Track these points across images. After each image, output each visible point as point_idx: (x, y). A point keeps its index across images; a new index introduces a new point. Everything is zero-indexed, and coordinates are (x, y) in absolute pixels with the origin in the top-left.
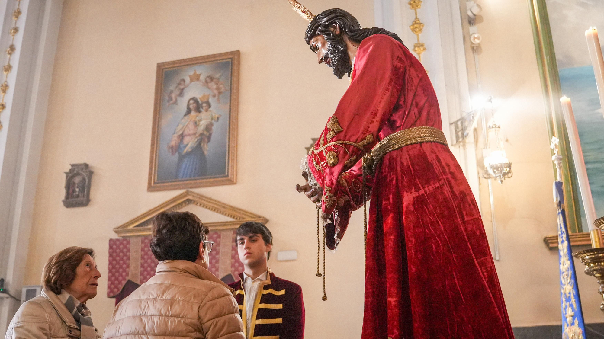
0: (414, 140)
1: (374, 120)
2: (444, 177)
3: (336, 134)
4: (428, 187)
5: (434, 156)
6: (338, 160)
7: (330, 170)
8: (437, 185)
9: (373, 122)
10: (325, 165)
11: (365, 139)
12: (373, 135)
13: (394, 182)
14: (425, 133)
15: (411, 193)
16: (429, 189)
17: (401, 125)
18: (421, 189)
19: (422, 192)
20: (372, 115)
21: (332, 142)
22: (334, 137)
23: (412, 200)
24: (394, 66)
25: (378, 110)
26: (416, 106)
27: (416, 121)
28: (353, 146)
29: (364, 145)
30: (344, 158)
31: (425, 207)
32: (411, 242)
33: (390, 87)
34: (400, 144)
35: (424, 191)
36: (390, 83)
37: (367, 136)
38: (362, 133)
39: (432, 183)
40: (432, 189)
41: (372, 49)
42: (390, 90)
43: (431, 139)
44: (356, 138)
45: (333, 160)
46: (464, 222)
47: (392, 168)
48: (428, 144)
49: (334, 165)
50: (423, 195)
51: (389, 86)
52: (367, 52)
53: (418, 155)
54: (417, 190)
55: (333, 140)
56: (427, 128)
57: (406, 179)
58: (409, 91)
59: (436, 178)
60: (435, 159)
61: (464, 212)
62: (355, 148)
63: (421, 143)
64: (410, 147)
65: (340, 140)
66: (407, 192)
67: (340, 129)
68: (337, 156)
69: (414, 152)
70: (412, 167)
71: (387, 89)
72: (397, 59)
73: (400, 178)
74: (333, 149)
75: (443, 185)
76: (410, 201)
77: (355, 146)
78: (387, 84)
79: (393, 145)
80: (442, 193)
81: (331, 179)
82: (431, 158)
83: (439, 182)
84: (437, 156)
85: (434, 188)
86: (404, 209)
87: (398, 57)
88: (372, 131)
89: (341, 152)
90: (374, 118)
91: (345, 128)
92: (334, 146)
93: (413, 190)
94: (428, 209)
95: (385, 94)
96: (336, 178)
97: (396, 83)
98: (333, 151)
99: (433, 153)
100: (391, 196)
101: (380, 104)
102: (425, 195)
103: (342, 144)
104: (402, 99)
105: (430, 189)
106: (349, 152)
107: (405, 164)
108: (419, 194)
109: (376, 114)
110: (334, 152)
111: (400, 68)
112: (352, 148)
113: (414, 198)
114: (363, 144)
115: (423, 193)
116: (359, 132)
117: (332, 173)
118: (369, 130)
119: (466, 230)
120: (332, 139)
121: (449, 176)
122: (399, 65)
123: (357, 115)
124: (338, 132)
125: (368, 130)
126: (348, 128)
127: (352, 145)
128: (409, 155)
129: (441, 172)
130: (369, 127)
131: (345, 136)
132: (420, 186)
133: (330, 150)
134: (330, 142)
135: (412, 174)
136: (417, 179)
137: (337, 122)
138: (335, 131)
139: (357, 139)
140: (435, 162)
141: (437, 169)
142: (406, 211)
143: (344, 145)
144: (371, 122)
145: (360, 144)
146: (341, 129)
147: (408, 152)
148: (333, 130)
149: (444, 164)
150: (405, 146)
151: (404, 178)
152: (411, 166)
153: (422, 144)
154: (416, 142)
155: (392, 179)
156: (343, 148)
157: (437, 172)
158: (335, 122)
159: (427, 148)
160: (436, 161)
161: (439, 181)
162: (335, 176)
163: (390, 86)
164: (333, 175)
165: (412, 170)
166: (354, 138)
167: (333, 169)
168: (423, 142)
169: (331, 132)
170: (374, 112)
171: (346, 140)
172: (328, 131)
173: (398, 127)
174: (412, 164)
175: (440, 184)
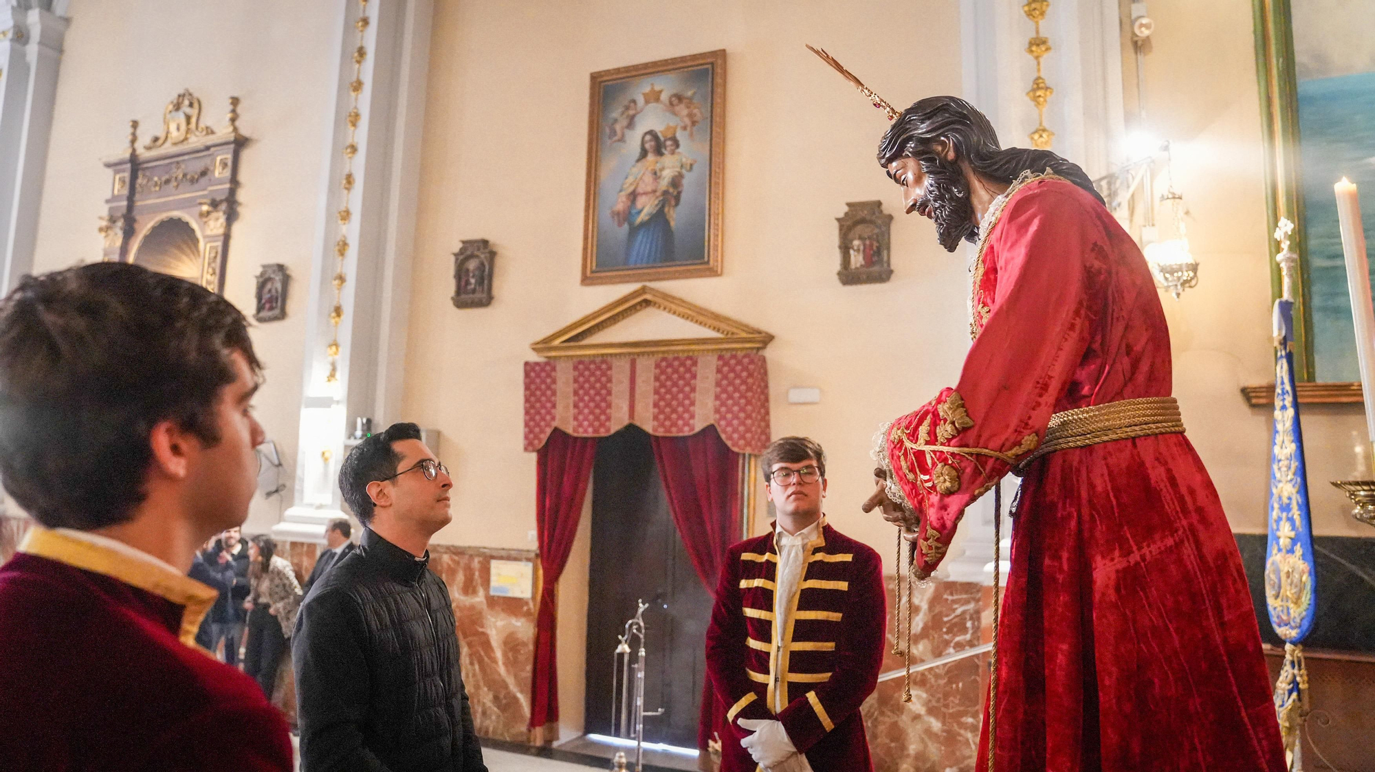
0: (1118, 431)
1: (1042, 400)
2: (1185, 522)
3: (959, 432)
4: (1148, 546)
5: (1161, 471)
6: (960, 484)
7: (941, 499)
8: (1170, 542)
9: (1039, 404)
10: (930, 484)
11: (1020, 444)
12: (1037, 435)
13: (1073, 524)
14: (1144, 416)
15: (1112, 560)
16: (1150, 552)
17: (1092, 395)
18: (1133, 552)
19: (1135, 557)
20: (1036, 388)
21: (949, 446)
22: (954, 437)
23: (1113, 576)
24: (1085, 266)
25: (1050, 377)
26: (1128, 354)
27: (1125, 385)
28: (993, 459)
29: (1017, 456)
30: (973, 483)
31: (1141, 593)
32: (1110, 674)
33: (1078, 321)
34: (1089, 439)
35: (1141, 556)
36: (1077, 313)
37: (1026, 438)
38: (1016, 431)
39: (1157, 536)
40: (1158, 551)
41: (1039, 227)
42: (1078, 328)
43: (1157, 428)
44: (1001, 442)
45: (948, 484)
46: (1222, 625)
47: (1069, 492)
48: (1150, 441)
49: (949, 493)
50: (1137, 563)
51: (1074, 319)
52: (1027, 231)
53: (1128, 467)
54: (1127, 553)
55: (953, 442)
56: (1148, 403)
57: (1101, 526)
58: (1115, 320)
59: (1168, 526)
60: (1165, 479)
61: (1224, 601)
62: (998, 462)
63: (1134, 438)
64: (1110, 447)
65: (967, 446)
66: (1103, 557)
67: (967, 423)
68: (958, 477)
69: (1122, 459)
70: (1116, 497)
71: (1072, 327)
72: (1093, 250)
73: (1086, 518)
74: (950, 462)
75: (1182, 541)
76: (1109, 578)
77: (997, 459)
78: (1071, 314)
79: (1072, 436)
80: (1180, 561)
81: (942, 518)
82: (1157, 474)
83: (1172, 536)
84: (1169, 471)
85: (1163, 548)
86: (1097, 597)
87: (1095, 244)
88: (1037, 427)
89: (968, 470)
90: (1041, 396)
91: (979, 422)
92: (953, 454)
93: (1117, 553)
94: (1147, 598)
95: (1066, 340)
96: (953, 519)
97: (1089, 308)
98: (951, 465)
99: (1160, 462)
100: (1065, 555)
101: (1054, 363)
102: (1142, 564)
103: (971, 454)
104: (1098, 338)
105: (1151, 550)
106: (984, 470)
107: (1099, 489)
108: (1128, 561)
109: (1045, 387)
110: (952, 467)
111: (1099, 272)
112: (990, 463)
113: (1117, 571)
114: (1014, 455)
115: (1138, 558)
116: (1007, 426)
117: (944, 507)
118: (1030, 422)
119: (1225, 640)
120: (949, 440)
121: (1195, 518)
122: (1097, 264)
123: (1006, 388)
124: (963, 428)
125: (1027, 424)
126: (986, 419)
127: (991, 457)
128: (1107, 465)
129: (1177, 512)
130: (1030, 418)
131: (979, 436)
132: (1131, 542)
133: (945, 461)
134: (942, 444)
135: (1114, 514)
136: (1126, 528)
137: (963, 406)
138: (957, 425)
139: (1003, 445)
140: (1166, 486)
141: (1168, 503)
142: (1100, 602)
143: (974, 456)
144: (1034, 404)
145: (1010, 453)
146: (971, 423)
147: (1105, 459)
148: (953, 423)
149: (1184, 490)
150: (1099, 443)
151: (1096, 520)
152: (1111, 495)
153: (1137, 440)
154: (1123, 436)
155: (1070, 515)
156: (973, 464)
157: (1169, 511)
158: (958, 407)
159: (1147, 453)
160: (1168, 484)
161: (1174, 531)
162: (950, 515)
163: (1077, 319)
164: (946, 510)
165: (1114, 503)
166: (996, 442)
167: (947, 500)
168: (1140, 436)
169: (949, 427)
170: (1041, 381)
171: (980, 445)
172: (940, 420)
173: (1085, 397)
174: (1116, 490)
175: (1174, 541)
